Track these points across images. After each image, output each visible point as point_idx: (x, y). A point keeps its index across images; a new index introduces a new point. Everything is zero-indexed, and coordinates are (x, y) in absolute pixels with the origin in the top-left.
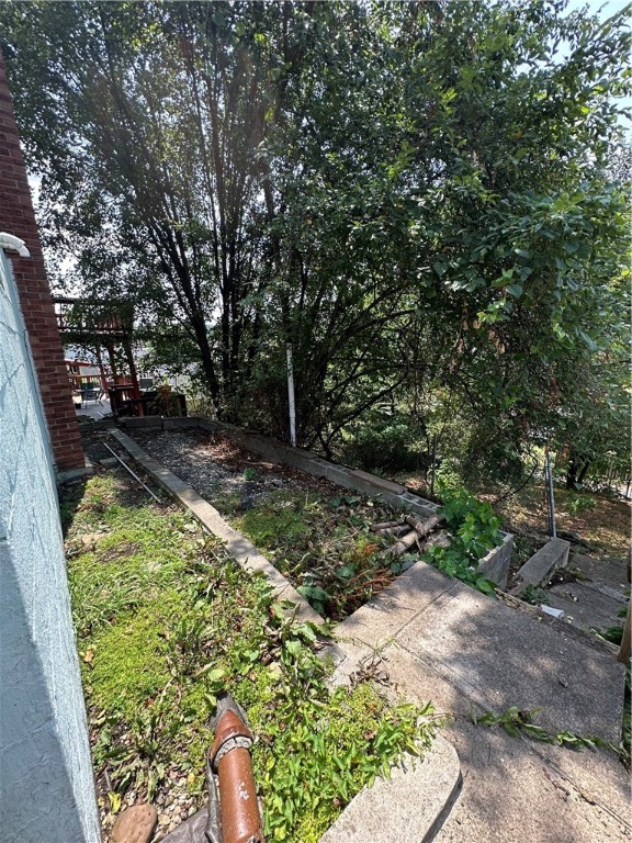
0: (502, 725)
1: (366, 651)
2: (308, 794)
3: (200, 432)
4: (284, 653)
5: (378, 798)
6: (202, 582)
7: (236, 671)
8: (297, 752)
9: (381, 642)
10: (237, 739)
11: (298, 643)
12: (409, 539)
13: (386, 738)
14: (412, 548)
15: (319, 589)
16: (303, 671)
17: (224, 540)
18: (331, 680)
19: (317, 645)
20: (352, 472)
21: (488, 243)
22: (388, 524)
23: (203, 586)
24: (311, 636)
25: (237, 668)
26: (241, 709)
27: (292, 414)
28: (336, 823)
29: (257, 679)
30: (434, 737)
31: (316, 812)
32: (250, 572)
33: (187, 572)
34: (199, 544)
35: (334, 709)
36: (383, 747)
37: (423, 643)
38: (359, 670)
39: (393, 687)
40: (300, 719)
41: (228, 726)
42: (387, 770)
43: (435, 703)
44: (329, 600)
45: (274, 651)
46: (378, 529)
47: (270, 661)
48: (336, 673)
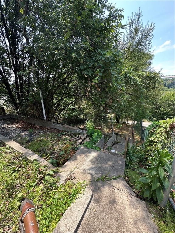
0: (101, 180)
1: (69, 172)
2: (53, 216)
3: (11, 119)
4: (44, 181)
5: (72, 208)
6: (14, 167)
7: (28, 190)
8: (49, 206)
9: (73, 169)
10: (29, 210)
11: (49, 176)
12: (80, 141)
13: (74, 193)
14: (81, 143)
15: (55, 160)
16: (50, 184)
17: (22, 152)
18: (59, 183)
19: (54, 175)
20: (64, 126)
21: (93, 62)
22: (74, 138)
23: (15, 168)
24: (52, 173)
25: (29, 189)
26: (30, 201)
27: (44, 111)
28: (61, 219)
29: (36, 190)
30: (86, 188)
31: (56, 219)
32: (32, 160)
33: (8, 166)
34: (12, 156)
35: (59, 191)
36: (73, 195)
37: (83, 166)
38: (67, 178)
39: (76, 179)
40: (50, 197)
41: (26, 207)
42: (75, 200)
43: (86, 180)
44: (58, 162)
45: (41, 181)
46: (71, 140)
47: (40, 184)
48: (61, 181)
